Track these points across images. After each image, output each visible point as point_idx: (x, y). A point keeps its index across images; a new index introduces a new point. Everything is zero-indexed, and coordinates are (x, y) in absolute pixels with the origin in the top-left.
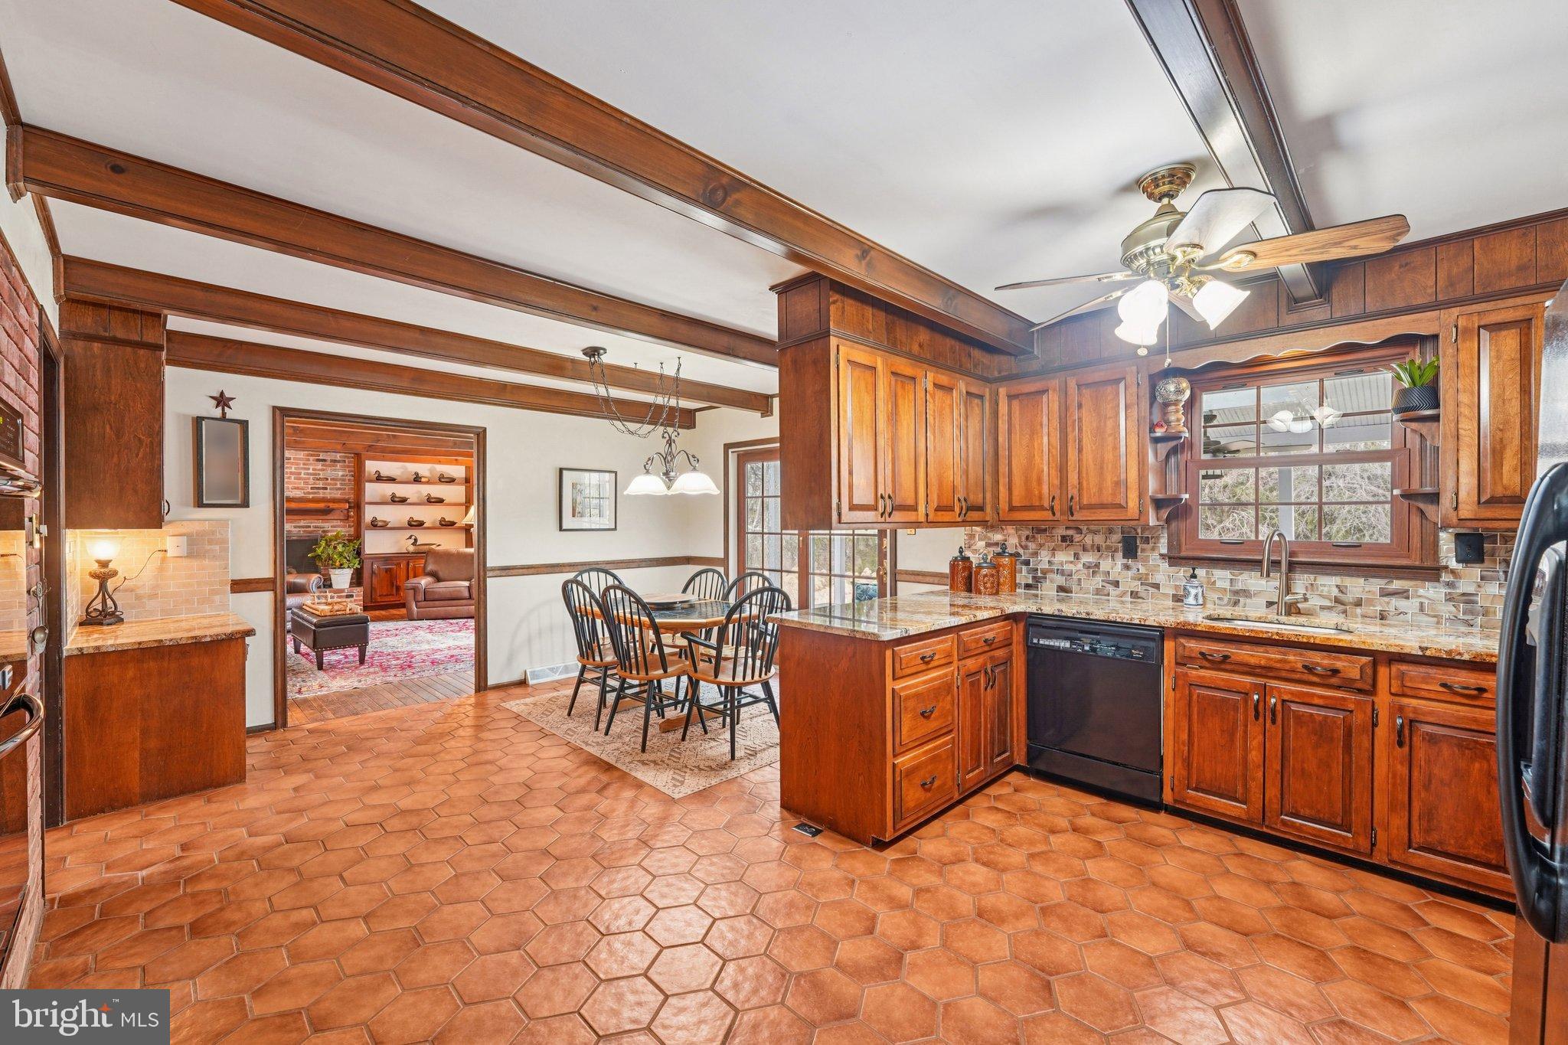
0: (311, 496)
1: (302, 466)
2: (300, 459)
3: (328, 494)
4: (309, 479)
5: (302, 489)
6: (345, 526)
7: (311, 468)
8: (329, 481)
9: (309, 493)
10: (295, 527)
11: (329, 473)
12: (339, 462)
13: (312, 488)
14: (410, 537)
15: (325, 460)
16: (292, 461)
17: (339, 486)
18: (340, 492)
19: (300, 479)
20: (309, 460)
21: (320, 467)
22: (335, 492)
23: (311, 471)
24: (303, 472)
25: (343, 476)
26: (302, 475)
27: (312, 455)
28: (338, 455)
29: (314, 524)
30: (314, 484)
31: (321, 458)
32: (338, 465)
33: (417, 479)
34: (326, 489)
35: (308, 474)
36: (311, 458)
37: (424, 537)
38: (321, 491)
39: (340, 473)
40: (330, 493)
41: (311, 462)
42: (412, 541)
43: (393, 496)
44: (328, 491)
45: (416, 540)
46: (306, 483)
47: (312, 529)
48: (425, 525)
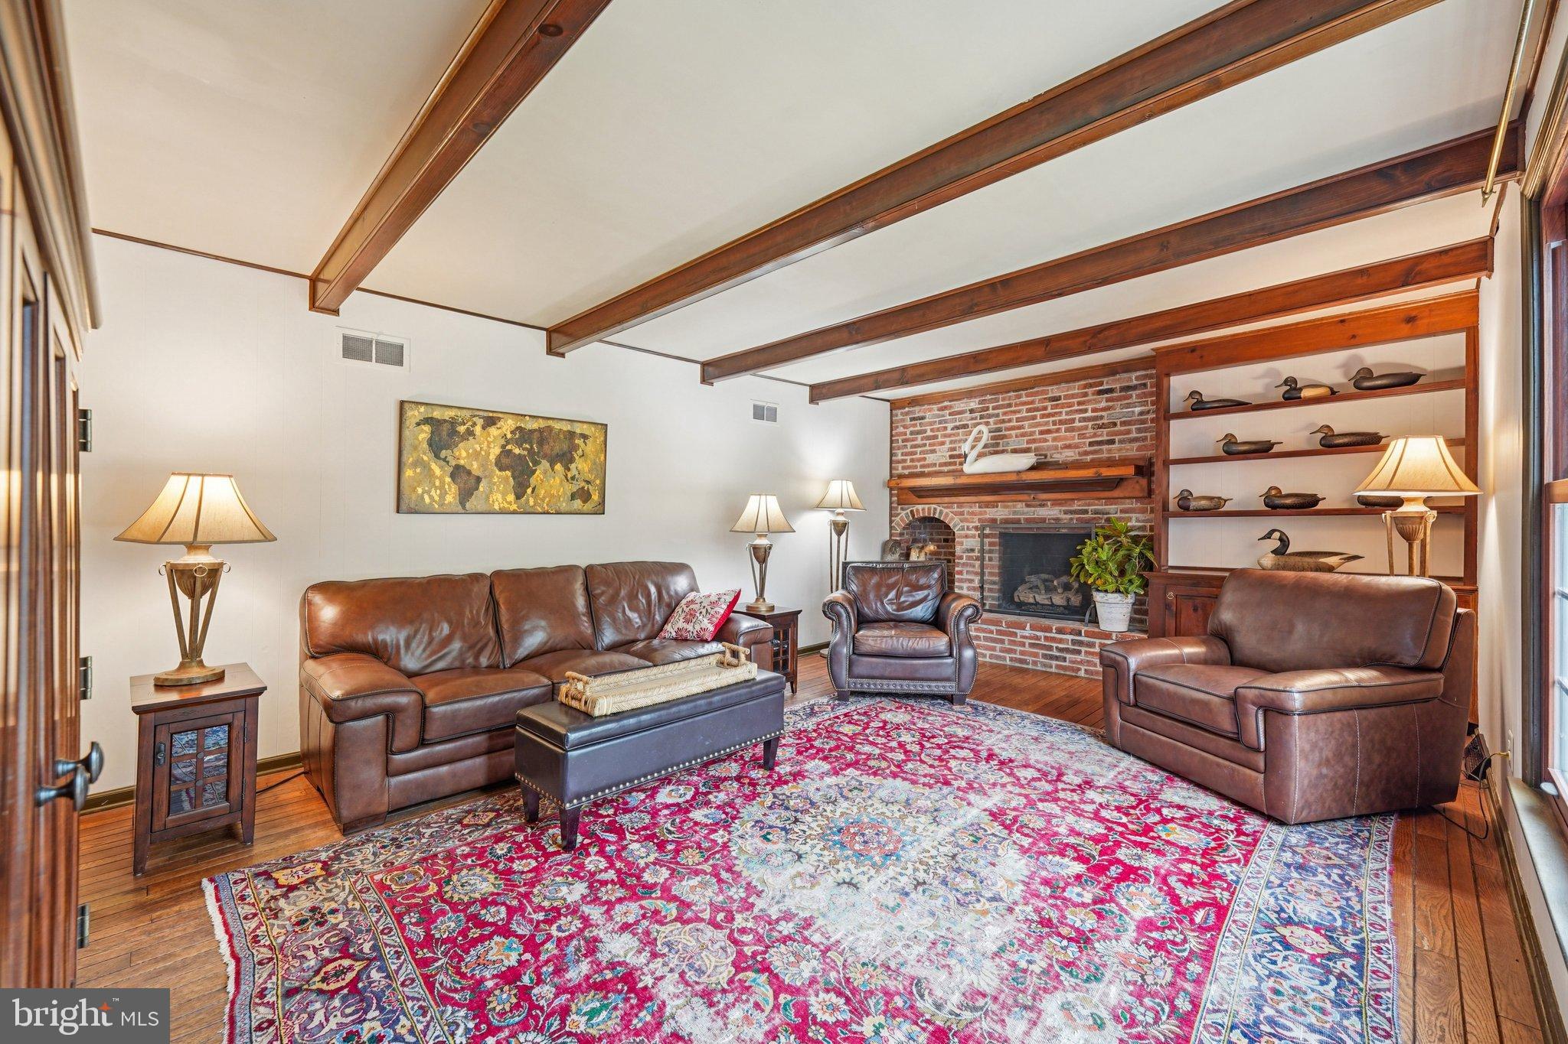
0: (1089, 458)
1: (1076, 407)
2: (1073, 396)
3: (1116, 451)
4: (1086, 428)
5: (1076, 446)
6: (1143, 511)
7: (1090, 407)
8: (1118, 428)
9: (1086, 453)
10: (1066, 513)
11: (1119, 412)
12: (1134, 388)
13: (1091, 444)
14: (1268, 536)
15: (1111, 391)
16: (1062, 401)
17: (1134, 435)
18: (1136, 445)
19: (1072, 430)
20: (1085, 395)
21: (1103, 404)
22: (1128, 446)
23: (1089, 414)
24: (1077, 416)
25: (1141, 413)
26: (1077, 424)
27: (1091, 386)
28: (1134, 375)
29: (1092, 506)
30: (1095, 435)
31: (1105, 387)
32: (1134, 393)
33: (1292, 395)
34: (1112, 442)
35: (1084, 420)
36: (1090, 391)
37: (1303, 535)
38: (1105, 447)
39: (1137, 410)
40: (1120, 450)
41: (1090, 397)
42: (1274, 543)
43: (1230, 440)
44: (1116, 445)
45: (1284, 542)
46: (1082, 436)
47: (1090, 515)
48: (1320, 506)
